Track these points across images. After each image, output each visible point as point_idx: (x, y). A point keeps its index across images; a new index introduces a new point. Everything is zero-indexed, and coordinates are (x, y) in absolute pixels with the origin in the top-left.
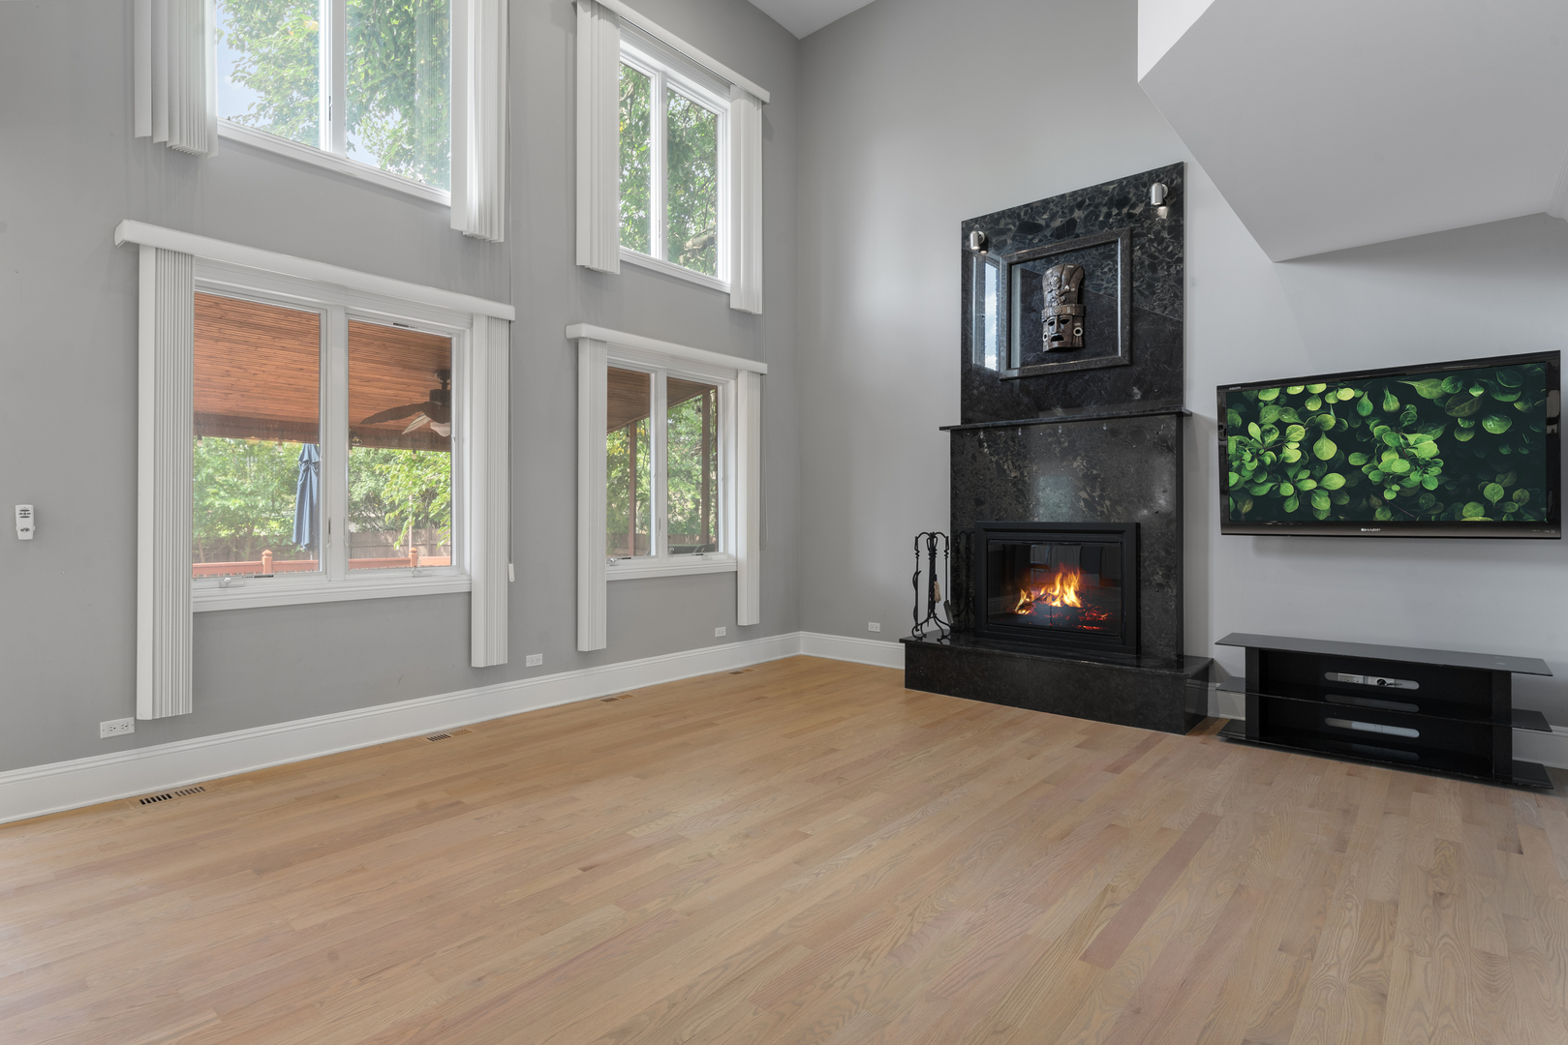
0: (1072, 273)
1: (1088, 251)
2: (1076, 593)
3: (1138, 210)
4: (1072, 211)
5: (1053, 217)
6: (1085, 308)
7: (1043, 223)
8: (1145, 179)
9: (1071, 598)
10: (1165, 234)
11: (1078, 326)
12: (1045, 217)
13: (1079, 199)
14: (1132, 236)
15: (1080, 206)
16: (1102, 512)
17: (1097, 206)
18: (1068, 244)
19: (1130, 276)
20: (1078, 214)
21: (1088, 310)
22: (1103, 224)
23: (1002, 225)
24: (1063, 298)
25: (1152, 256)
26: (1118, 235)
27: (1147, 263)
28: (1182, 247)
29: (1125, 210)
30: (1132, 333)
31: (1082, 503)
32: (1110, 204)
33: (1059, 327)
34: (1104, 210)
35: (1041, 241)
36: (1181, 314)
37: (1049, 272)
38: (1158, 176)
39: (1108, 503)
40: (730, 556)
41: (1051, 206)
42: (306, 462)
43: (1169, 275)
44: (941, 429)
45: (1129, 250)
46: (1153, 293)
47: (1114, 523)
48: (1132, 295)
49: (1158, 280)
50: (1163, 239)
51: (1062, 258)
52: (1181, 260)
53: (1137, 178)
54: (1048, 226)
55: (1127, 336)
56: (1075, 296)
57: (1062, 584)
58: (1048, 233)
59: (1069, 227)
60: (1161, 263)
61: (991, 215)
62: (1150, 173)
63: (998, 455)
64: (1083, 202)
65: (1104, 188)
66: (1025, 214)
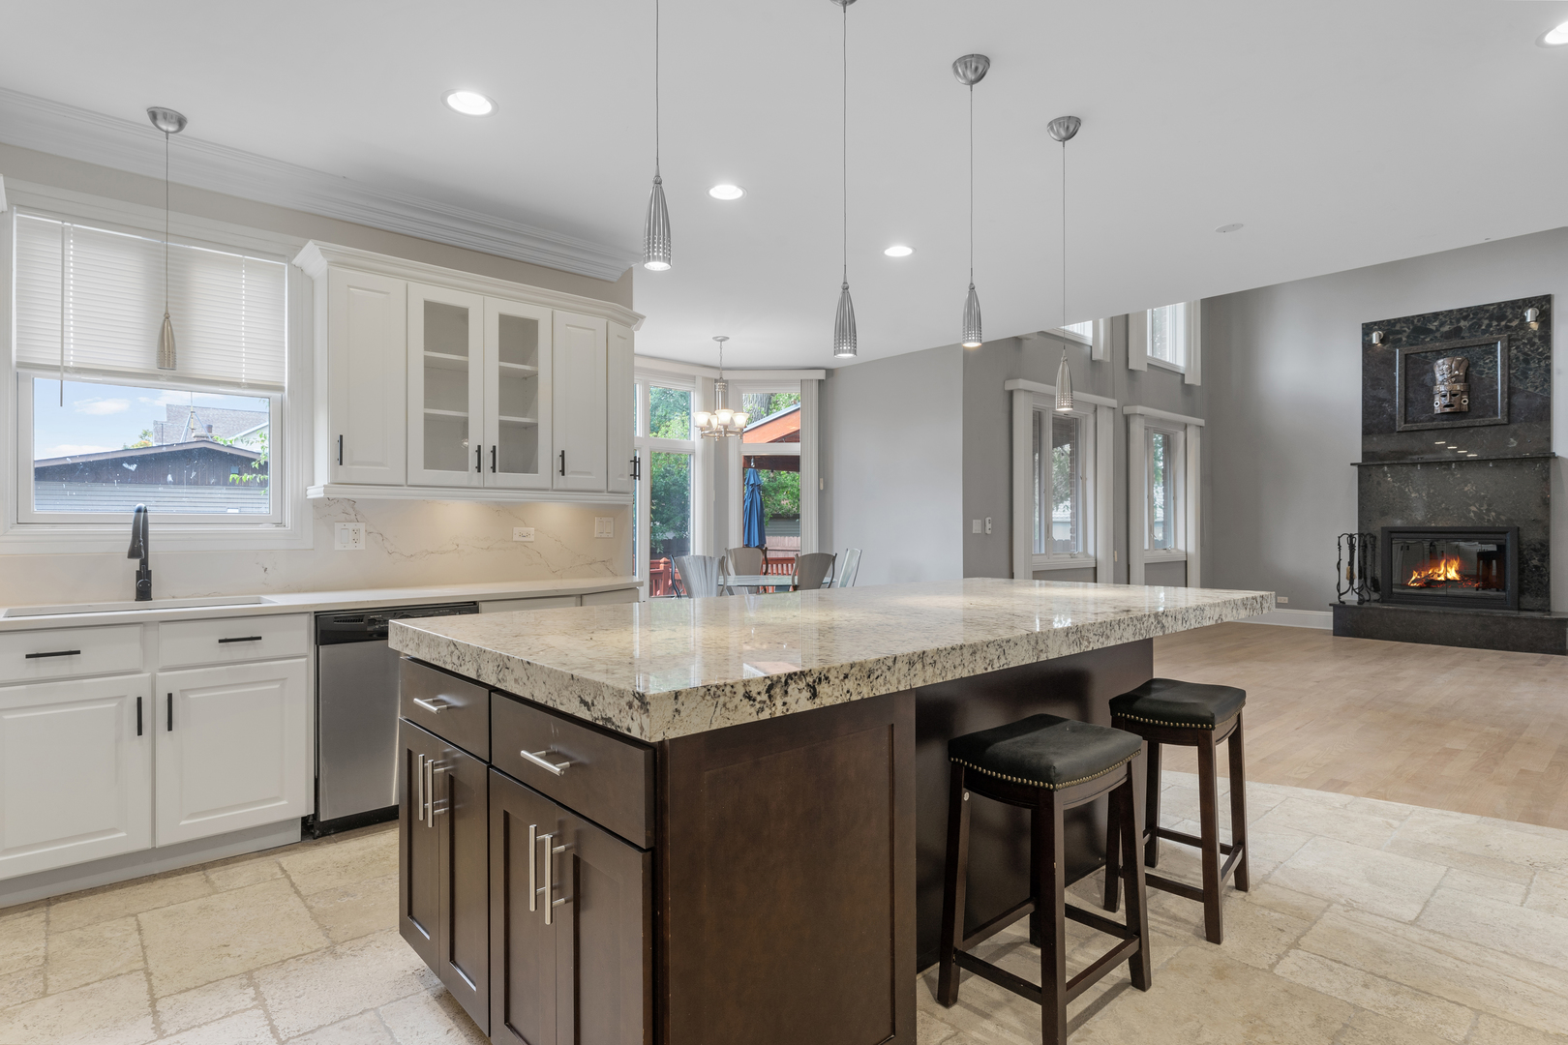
0: (1460, 363)
1: (1472, 349)
2: (1456, 571)
3: (1514, 324)
4: (1458, 321)
5: (1442, 324)
6: (1470, 386)
7: (1434, 328)
8: (1520, 304)
9: (1452, 574)
10: (1536, 340)
11: (1465, 398)
12: (1435, 324)
13: (1465, 314)
14: (1510, 340)
15: (1465, 318)
16: (1489, 520)
17: (1480, 319)
18: (1456, 342)
19: (1509, 364)
20: (1463, 323)
21: (1473, 386)
22: (1484, 332)
23: (1398, 327)
24: (1453, 379)
25: (1525, 354)
26: (1498, 339)
27: (1521, 358)
28: (1550, 349)
29: (1503, 323)
30: (1509, 404)
31: (1472, 514)
32: (1491, 318)
33: (1450, 398)
34: (1486, 322)
35: (1431, 340)
36: (1550, 393)
37: (1440, 361)
38: (1530, 302)
39: (1493, 514)
40: (1179, 551)
41: (1441, 317)
42: (752, 485)
43: (1540, 366)
44: (1352, 464)
45: (1507, 349)
46: (1527, 378)
47: (1499, 527)
48: (1509, 378)
49: (1531, 370)
50: (1535, 343)
51: (1450, 353)
52: (1549, 358)
53: (1514, 303)
54: (1438, 330)
55: (1505, 405)
56: (1463, 378)
57: (1446, 566)
58: (1438, 335)
59: (1456, 332)
60: (1533, 358)
61: (1389, 321)
62: (1524, 300)
63: (1400, 482)
64: (1468, 315)
65: (1485, 308)
66: (1418, 321)
